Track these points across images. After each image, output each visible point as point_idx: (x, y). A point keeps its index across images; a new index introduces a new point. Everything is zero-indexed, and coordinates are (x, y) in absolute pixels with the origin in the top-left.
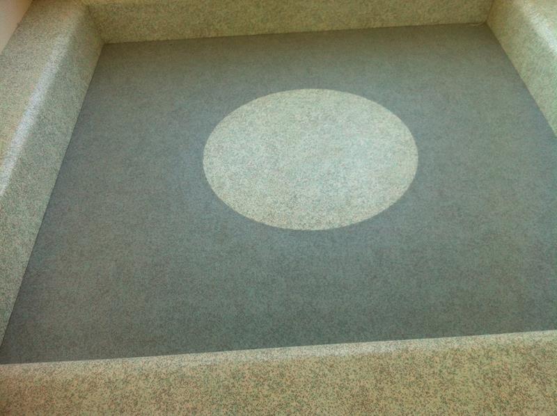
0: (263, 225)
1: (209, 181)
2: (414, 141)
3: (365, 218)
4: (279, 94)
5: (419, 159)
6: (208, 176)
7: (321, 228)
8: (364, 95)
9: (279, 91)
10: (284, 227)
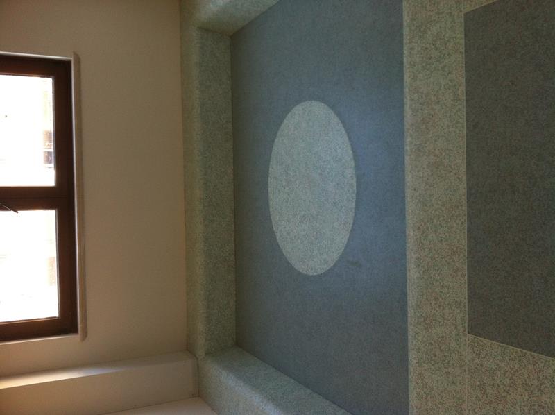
0: (351, 231)
1: (323, 271)
2: (303, 103)
3: (349, 147)
4: (271, 210)
5: (314, 100)
6: (320, 272)
7: (355, 184)
8: (273, 141)
9: (269, 210)
10: (354, 215)
